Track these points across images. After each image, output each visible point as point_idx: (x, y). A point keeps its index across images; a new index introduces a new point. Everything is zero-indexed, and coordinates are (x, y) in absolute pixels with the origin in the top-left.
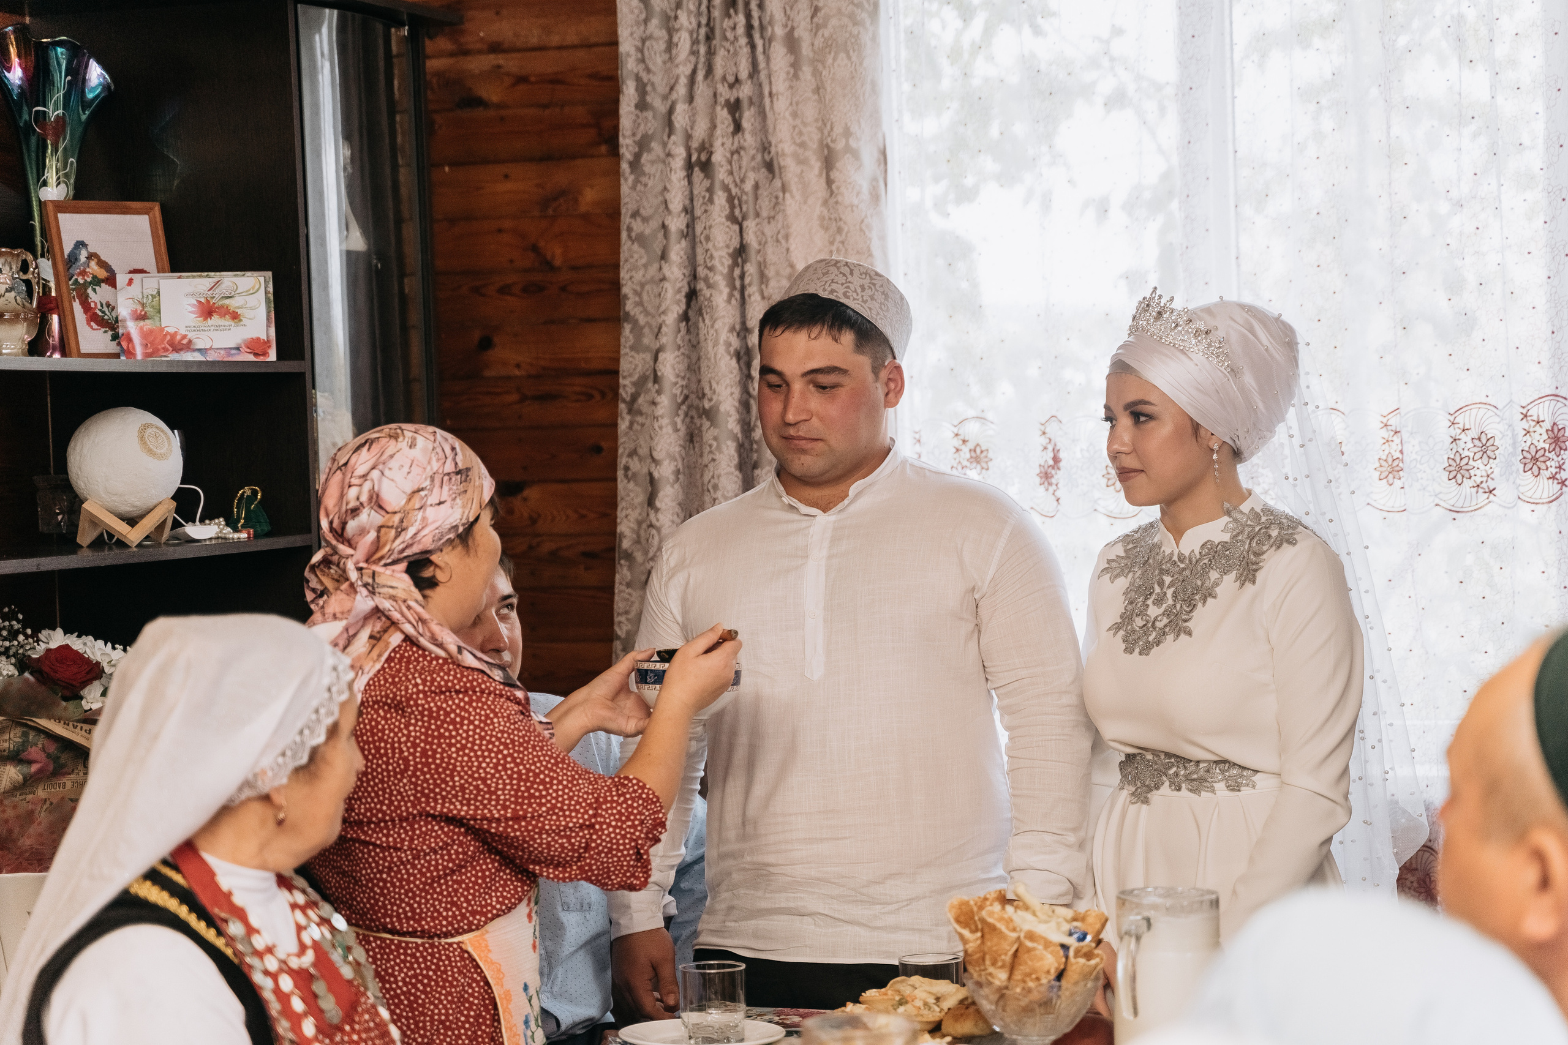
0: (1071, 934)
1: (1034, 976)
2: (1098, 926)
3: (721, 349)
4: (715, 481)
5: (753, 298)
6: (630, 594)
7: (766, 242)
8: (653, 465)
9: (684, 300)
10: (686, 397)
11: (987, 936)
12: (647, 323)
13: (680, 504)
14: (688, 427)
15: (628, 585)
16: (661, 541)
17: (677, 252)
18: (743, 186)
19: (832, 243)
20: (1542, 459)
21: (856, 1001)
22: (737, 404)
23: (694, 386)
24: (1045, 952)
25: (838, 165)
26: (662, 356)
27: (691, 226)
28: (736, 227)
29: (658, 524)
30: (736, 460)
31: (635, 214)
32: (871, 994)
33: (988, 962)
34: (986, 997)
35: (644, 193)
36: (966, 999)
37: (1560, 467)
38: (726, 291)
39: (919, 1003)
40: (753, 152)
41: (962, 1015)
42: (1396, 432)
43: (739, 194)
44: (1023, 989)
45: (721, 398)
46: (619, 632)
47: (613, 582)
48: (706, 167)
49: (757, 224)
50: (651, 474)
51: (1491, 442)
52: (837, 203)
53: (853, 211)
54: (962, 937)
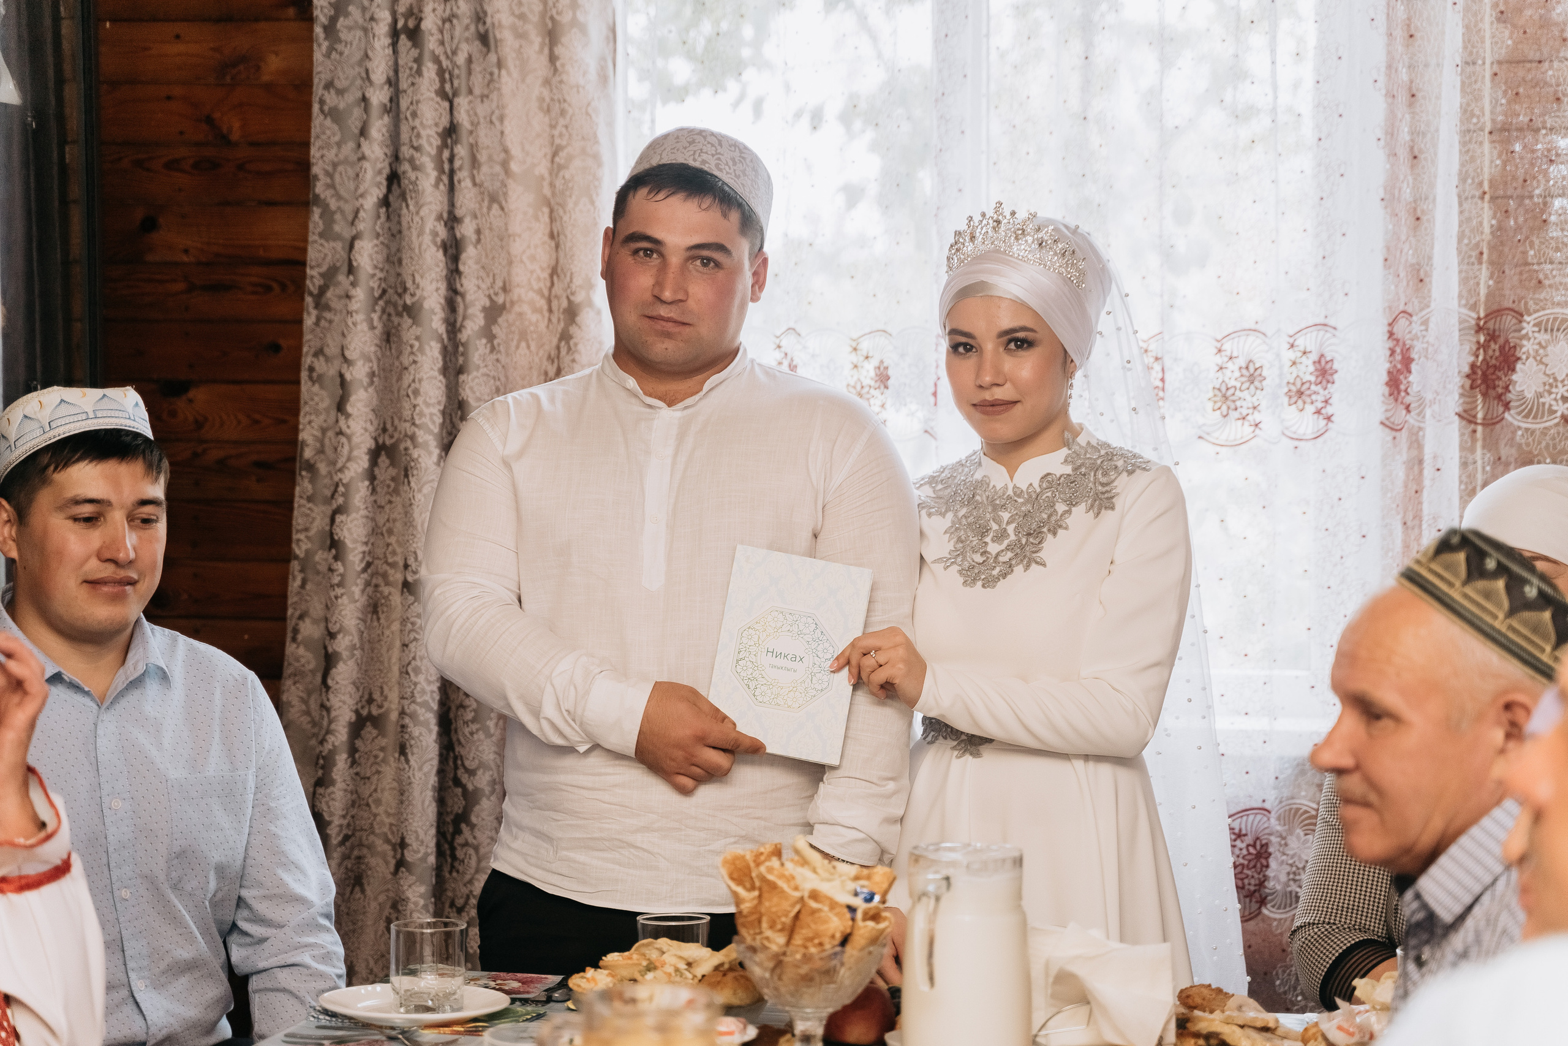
0: (856, 894)
1: (816, 941)
2: (885, 886)
3: (427, 239)
4: (417, 385)
5: (463, 184)
6: (310, 509)
7: (478, 123)
8: (345, 366)
9: (385, 183)
10: (384, 292)
11: (766, 895)
12: (339, 208)
13: (373, 410)
14: (385, 325)
15: (310, 499)
16: (351, 451)
17: (379, 128)
18: (456, 59)
19: (553, 127)
20: (1308, 392)
21: (596, 966)
22: (442, 301)
23: (392, 280)
24: (831, 915)
25: (564, 40)
26: (358, 244)
27: (394, 100)
28: (446, 104)
29: (348, 431)
30: (440, 364)
31: (329, 85)
32: (613, 958)
33: (765, 925)
34: (760, 965)
35: (339, 62)
36: (722, 965)
37: (1326, 402)
38: (434, 174)
39: (671, 970)
40: (466, 21)
41: (719, 982)
42: (1157, 359)
43: (450, 67)
44: (804, 955)
45: (425, 294)
46: (297, 552)
47: (292, 495)
48: (415, 34)
49: (470, 102)
50: (341, 376)
51: (1258, 372)
52: (561, 82)
53: (578, 92)
54: (735, 894)
